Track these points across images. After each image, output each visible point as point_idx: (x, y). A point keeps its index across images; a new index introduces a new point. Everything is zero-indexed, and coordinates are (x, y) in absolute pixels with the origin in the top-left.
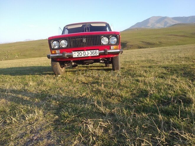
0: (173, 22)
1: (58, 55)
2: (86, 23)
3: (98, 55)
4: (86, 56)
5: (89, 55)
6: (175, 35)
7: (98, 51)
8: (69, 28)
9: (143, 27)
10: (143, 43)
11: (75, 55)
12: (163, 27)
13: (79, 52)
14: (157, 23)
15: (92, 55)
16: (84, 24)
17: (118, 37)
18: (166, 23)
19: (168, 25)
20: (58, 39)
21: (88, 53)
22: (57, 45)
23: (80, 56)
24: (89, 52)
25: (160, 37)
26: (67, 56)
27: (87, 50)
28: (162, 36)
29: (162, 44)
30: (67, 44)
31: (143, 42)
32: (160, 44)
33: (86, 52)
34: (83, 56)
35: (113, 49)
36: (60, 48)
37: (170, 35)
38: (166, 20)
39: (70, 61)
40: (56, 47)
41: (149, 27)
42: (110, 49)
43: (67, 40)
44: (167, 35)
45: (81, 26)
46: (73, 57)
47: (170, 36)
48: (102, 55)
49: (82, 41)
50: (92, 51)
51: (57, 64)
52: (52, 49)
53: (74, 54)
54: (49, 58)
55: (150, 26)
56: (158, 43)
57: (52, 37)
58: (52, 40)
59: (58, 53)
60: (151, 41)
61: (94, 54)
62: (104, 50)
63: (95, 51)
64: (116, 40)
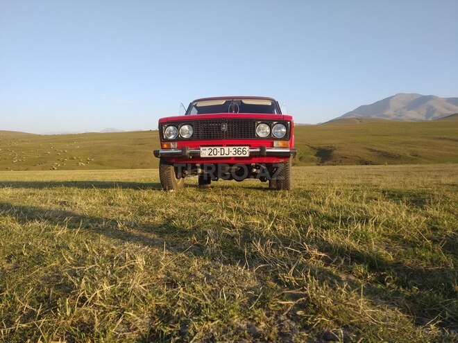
0: (448, 109)
1: (173, 151)
2: (233, 98)
3: (247, 155)
4: (225, 156)
5: (231, 155)
6: (451, 139)
7: (247, 148)
8: (200, 104)
9: (374, 116)
10: (371, 153)
11: (205, 152)
12: (423, 118)
13: (213, 148)
14: (409, 110)
15: (237, 155)
16: (229, 100)
17: (289, 126)
18: (431, 110)
19: (436, 115)
20: (176, 122)
21: (230, 152)
22: (173, 134)
23: (213, 156)
24: (231, 148)
25: (414, 142)
26: (190, 154)
27: (227, 146)
28: (420, 140)
29: (420, 158)
30: (191, 133)
31: (372, 150)
32: (415, 158)
33: (226, 149)
34: (219, 155)
35: (277, 148)
36: (178, 139)
37: (440, 139)
38: (430, 103)
39: (195, 164)
40: (172, 137)
41: (388, 116)
42: (272, 146)
43: (192, 126)
44: (433, 138)
45: (223, 102)
46: (201, 156)
47: (440, 141)
48: (256, 157)
49: (219, 128)
50: (237, 148)
51: (170, 169)
52: (163, 140)
53: (203, 152)
54: (157, 157)
55: (390, 114)
56: (408, 155)
57: (167, 119)
58: (165, 123)
59: (174, 149)
60: (392, 149)
61: (239, 153)
62: (261, 148)
63: (242, 148)
64: (284, 130)
